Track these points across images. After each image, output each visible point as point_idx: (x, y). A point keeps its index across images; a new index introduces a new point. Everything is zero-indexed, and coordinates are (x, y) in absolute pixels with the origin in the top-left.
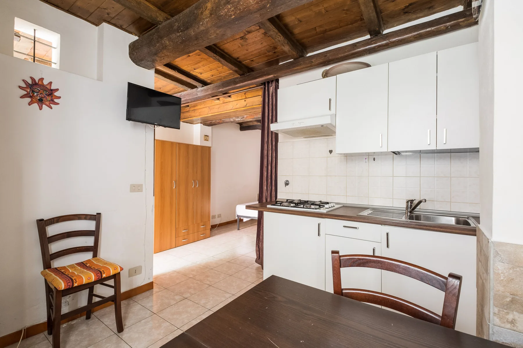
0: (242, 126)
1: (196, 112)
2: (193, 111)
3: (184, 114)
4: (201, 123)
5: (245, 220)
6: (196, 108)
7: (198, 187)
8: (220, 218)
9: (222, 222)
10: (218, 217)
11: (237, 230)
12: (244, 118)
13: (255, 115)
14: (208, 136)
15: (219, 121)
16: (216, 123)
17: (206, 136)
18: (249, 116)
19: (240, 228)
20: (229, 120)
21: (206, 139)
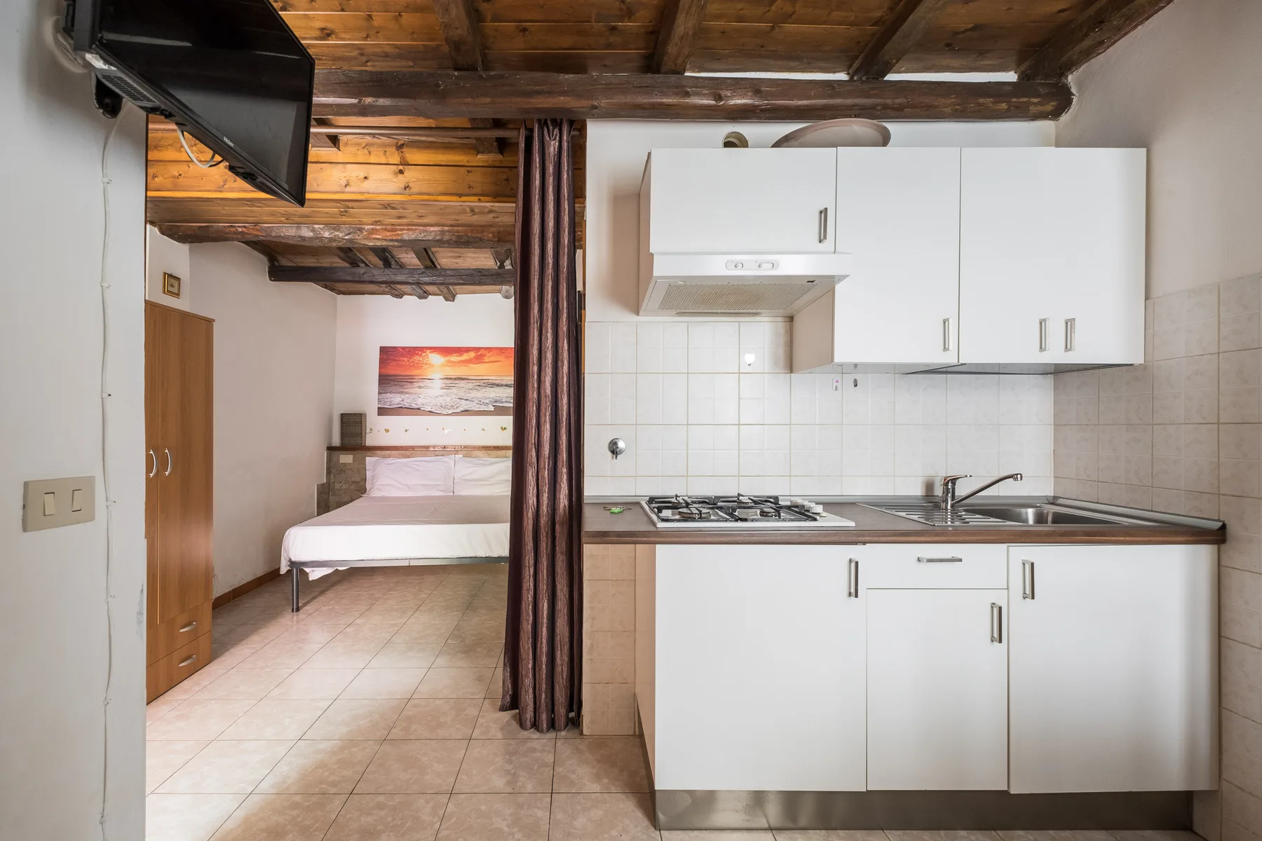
0: (276, 264)
4: (152, 223)
7: (169, 474)
11: (293, 611)
12: (362, 232)
13: (408, 230)
14: (179, 279)
15: (245, 227)
16: (228, 233)
17: (170, 276)
18: (382, 229)
19: (300, 605)
20: (294, 231)
21: (170, 289)
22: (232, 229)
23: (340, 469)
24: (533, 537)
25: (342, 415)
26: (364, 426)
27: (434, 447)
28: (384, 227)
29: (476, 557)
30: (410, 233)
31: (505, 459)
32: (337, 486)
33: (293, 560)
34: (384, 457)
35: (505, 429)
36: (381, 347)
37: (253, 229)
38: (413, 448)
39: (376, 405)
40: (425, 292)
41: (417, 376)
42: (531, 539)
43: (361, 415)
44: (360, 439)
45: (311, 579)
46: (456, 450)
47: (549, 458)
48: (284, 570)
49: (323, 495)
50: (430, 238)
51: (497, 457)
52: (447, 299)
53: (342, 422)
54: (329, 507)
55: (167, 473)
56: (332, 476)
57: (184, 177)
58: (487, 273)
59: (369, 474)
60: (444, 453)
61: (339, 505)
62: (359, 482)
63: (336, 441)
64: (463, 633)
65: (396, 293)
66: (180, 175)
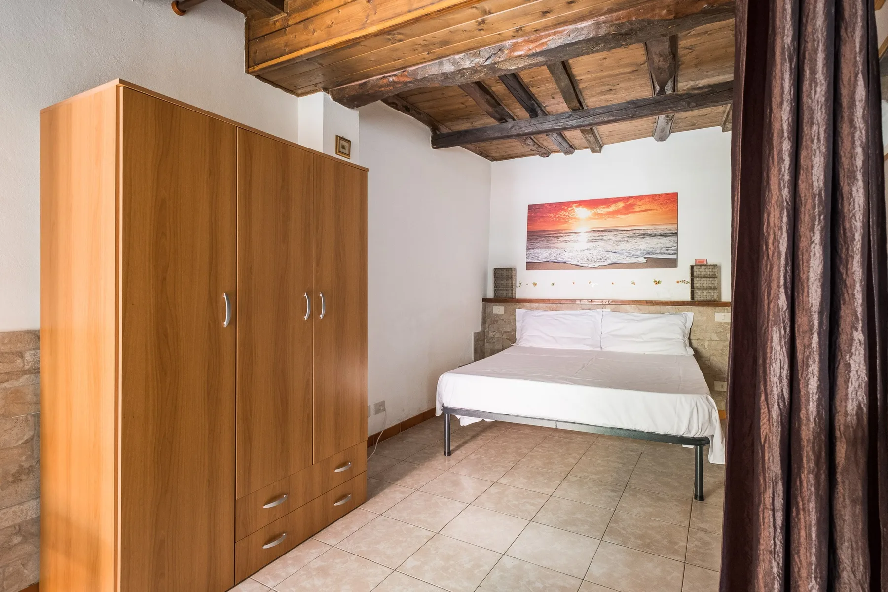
0: (438, 133)
1: (311, 27)
2: (302, 25)
3: (266, 44)
4: (326, 89)
5: (466, 421)
6: (310, 13)
7: (324, 317)
8: (381, 415)
9: (388, 425)
10: (377, 412)
11: (445, 455)
12: (503, 52)
13: (555, 33)
14: (350, 141)
15: (395, 75)
16: (381, 87)
17: (342, 138)
18: (525, 41)
19: (452, 448)
20: (437, 68)
21: (342, 150)
22: (385, 81)
23: (493, 319)
24: (781, 456)
25: (496, 270)
26: (514, 279)
27: (580, 300)
28: (526, 38)
29: (635, 431)
30: (557, 37)
31: (659, 315)
32: (491, 335)
33: (445, 405)
34: (532, 309)
35: (658, 282)
36: (529, 205)
37: (401, 76)
38: (559, 301)
39: (525, 261)
40: (571, 146)
41: (562, 230)
42: (777, 459)
43: (511, 269)
44: (510, 292)
45: (462, 425)
46: (604, 304)
47: (821, 313)
48: (438, 413)
49: (479, 342)
50: (581, 38)
51: (649, 313)
52: (593, 151)
53: (495, 276)
54: (484, 353)
55: (321, 316)
56: (487, 325)
57: (335, 24)
58: (642, 103)
59: (518, 325)
60: (591, 306)
61: (493, 352)
62: (509, 332)
63: (490, 294)
64: (623, 529)
65: (543, 151)
66: (332, 23)
